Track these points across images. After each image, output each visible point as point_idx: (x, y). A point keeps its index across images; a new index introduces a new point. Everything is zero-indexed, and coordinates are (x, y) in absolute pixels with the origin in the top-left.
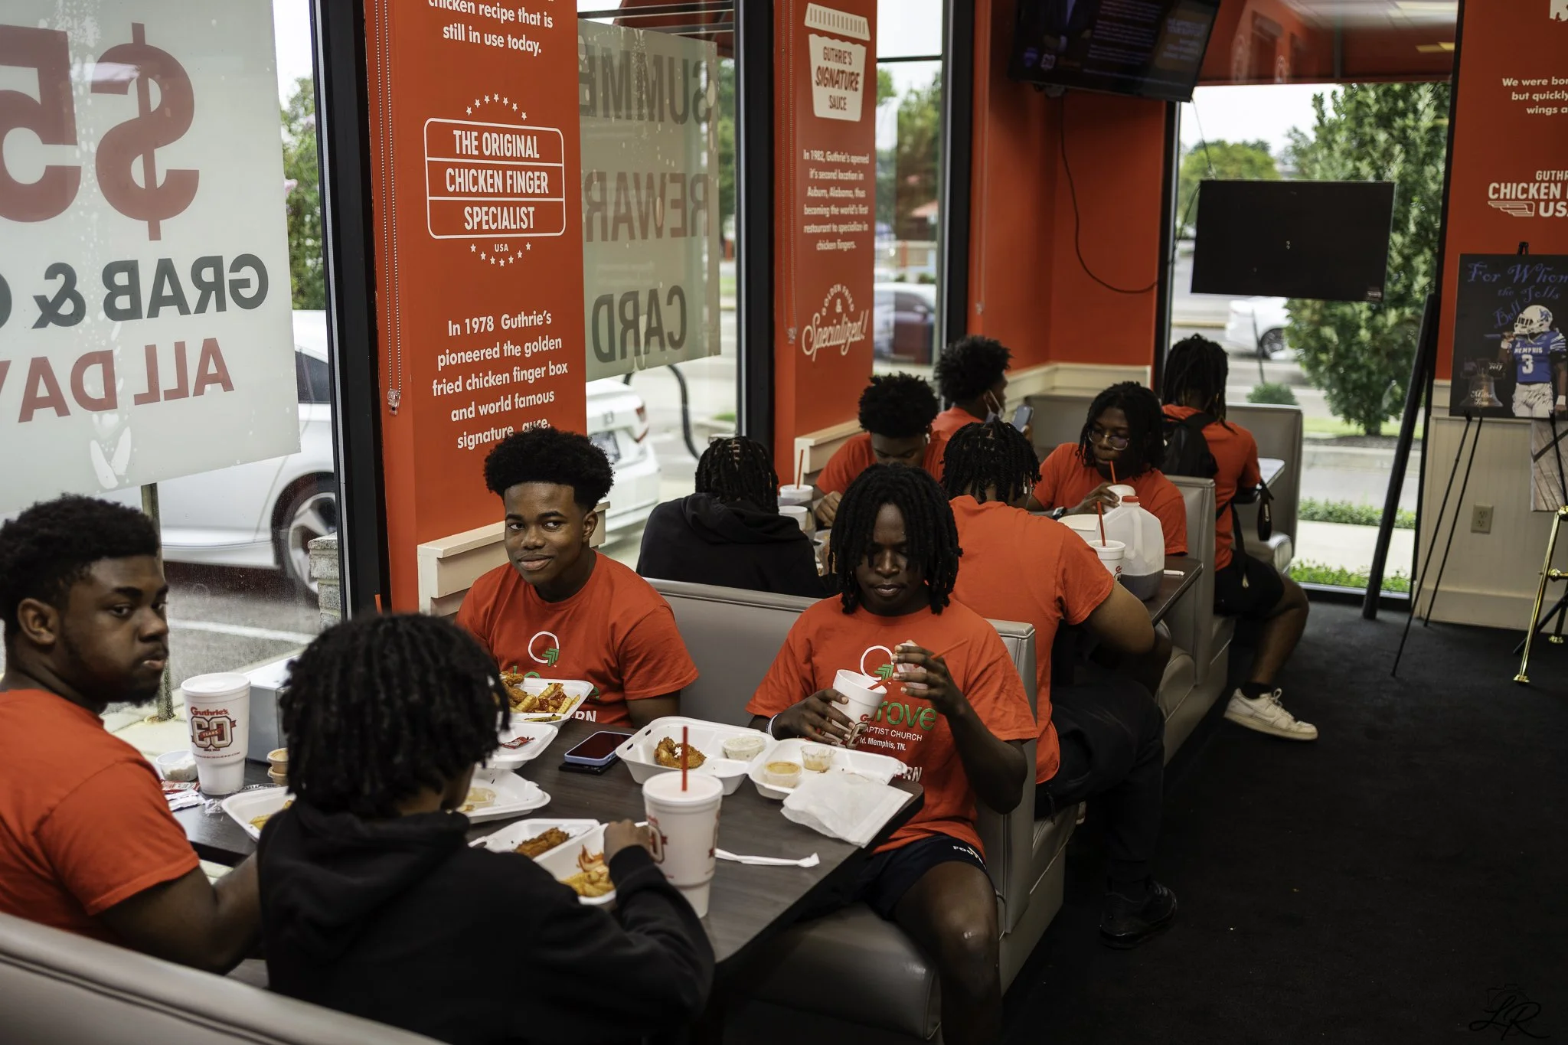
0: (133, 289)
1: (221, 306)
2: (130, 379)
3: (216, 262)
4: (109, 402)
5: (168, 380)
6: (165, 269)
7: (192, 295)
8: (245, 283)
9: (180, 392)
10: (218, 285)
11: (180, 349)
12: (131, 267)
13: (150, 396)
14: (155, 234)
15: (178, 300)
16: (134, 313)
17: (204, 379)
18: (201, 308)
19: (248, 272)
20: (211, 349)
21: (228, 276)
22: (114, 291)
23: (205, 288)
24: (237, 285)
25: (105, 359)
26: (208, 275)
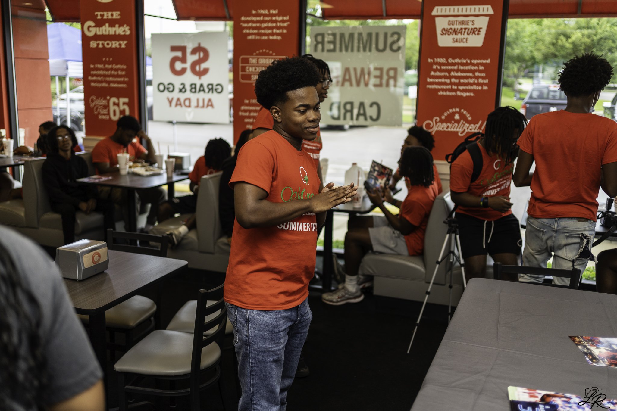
0: (195, 88)
1: (213, 92)
2: (194, 103)
3: (212, 85)
4: (189, 106)
5: (201, 104)
6: (202, 85)
7: (207, 90)
8: (218, 89)
9: (203, 107)
10: (212, 89)
11: (204, 100)
12: (195, 85)
13: (197, 106)
14: (200, 79)
15: (204, 90)
16: (195, 92)
17: (208, 106)
18: (209, 92)
19: (219, 87)
20: (210, 100)
21: (215, 87)
22: (192, 88)
23: (210, 90)
24: (216, 89)
25: (189, 99)
26: (210, 87)
